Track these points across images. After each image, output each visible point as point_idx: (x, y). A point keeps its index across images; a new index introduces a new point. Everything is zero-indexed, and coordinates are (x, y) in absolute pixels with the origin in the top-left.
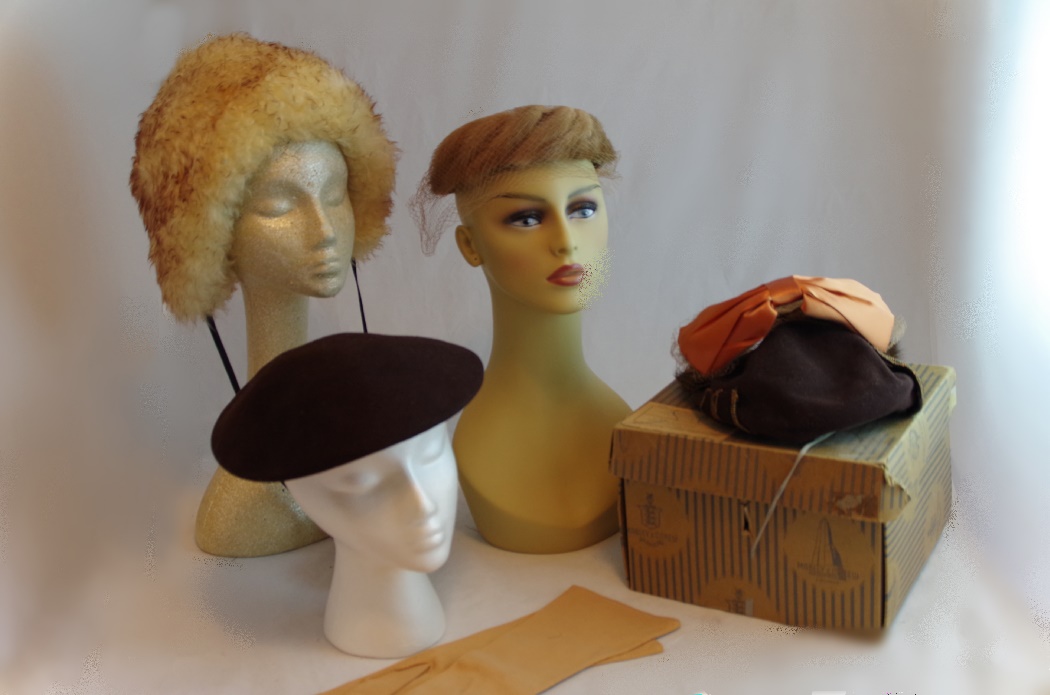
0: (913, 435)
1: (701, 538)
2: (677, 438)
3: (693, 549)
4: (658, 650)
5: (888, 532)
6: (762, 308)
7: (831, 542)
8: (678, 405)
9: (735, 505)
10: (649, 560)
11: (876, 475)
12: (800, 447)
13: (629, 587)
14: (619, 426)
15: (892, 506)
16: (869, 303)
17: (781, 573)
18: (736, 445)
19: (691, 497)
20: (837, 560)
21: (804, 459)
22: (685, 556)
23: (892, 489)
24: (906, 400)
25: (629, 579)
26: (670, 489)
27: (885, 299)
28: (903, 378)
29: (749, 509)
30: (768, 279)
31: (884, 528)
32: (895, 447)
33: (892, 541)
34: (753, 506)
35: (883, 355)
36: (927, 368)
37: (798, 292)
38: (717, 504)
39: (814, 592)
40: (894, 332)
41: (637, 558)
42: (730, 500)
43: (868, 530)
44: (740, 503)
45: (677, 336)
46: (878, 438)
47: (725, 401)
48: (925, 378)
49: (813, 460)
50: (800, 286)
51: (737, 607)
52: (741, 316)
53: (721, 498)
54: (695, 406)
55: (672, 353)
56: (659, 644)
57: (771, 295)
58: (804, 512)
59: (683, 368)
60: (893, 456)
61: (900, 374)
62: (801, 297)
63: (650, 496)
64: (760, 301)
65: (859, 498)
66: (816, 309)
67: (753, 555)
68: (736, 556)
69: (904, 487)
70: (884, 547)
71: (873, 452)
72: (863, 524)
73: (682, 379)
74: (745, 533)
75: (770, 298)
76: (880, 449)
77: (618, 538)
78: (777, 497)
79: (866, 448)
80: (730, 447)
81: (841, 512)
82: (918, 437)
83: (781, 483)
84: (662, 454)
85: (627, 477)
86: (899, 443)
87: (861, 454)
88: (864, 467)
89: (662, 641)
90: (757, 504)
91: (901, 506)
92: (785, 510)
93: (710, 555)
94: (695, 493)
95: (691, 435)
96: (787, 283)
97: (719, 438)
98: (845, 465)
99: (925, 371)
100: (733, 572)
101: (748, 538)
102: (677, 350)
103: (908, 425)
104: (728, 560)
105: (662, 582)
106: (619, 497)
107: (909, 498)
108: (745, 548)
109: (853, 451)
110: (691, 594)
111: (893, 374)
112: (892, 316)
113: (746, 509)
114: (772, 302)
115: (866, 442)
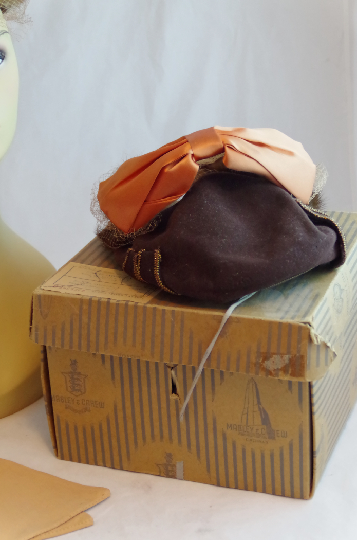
0: (337, 289)
1: (128, 404)
2: (99, 302)
3: (120, 415)
4: (88, 524)
5: (314, 390)
6: (183, 162)
7: (259, 403)
8: (99, 266)
9: (161, 369)
10: (76, 428)
11: (302, 334)
12: (226, 307)
13: (57, 456)
14: (38, 291)
15: (318, 365)
16: (291, 154)
17: (211, 435)
18: (161, 307)
19: (116, 363)
20: (266, 420)
21: (230, 319)
22: (113, 422)
23: (318, 346)
24: (329, 254)
25: (56, 447)
26: (94, 354)
27: (306, 148)
28: (326, 232)
29: (176, 374)
30: (189, 130)
31: (310, 386)
32: (320, 303)
33: (319, 398)
34: (179, 368)
35: (307, 208)
36: (349, 216)
37: (219, 145)
38: (143, 368)
39: (244, 451)
40: (316, 181)
41: (63, 426)
42: (156, 364)
43: (295, 388)
44: (167, 366)
45: (96, 192)
46: (303, 293)
47: (147, 262)
48: (347, 226)
49: (239, 320)
50: (221, 138)
51: (168, 471)
52: (162, 170)
53: (147, 362)
54: (117, 266)
55: (92, 210)
56: (89, 517)
57: (191, 148)
58: (232, 374)
59: (104, 224)
60: (317, 315)
61: (324, 228)
62: (222, 150)
63: (74, 363)
64: (182, 155)
65: (286, 357)
66: (237, 162)
67: (182, 418)
68: (165, 419)
69: (329, 344)
70: (311, 405)
71: (298, 310)
72: (290, 383)
73: (104, 236)
74: (173, 397)
75: (191, 152)
76: (305, 307)
77: (42, 404)
78: (204, 361)
79: (291, 306)
80: (154, 309)
81: (269, 373)
82: (341, 290)
83: (208, 345)
84: (85, 319)
85: (49, 344)
86: (324, 298)
87: (287, 312)
88: (290, 326)
89: (90, 513)
90: (184, 367)
91: (327, 364)
92: (212, 371)
93: (138, 420)
94: (121, 359)
95: (115, 299)
96: (208, 135)
97: (143, 300)
98: (271, 324)
99: (346, 220)
100: (162, 437)
101: (176, 402)
102: (97, 207)
103: (332, 279)
104: (156, 424)
105: (91, 449)
106: (42, 365)
107: (335, 355)
108: (173, 412)
109: (279, 310)
110: (121, 460)
111: (315, 228)
112: (314, 166)
113: (173, 372)
114: (193, 155)
115: (291, 298)
